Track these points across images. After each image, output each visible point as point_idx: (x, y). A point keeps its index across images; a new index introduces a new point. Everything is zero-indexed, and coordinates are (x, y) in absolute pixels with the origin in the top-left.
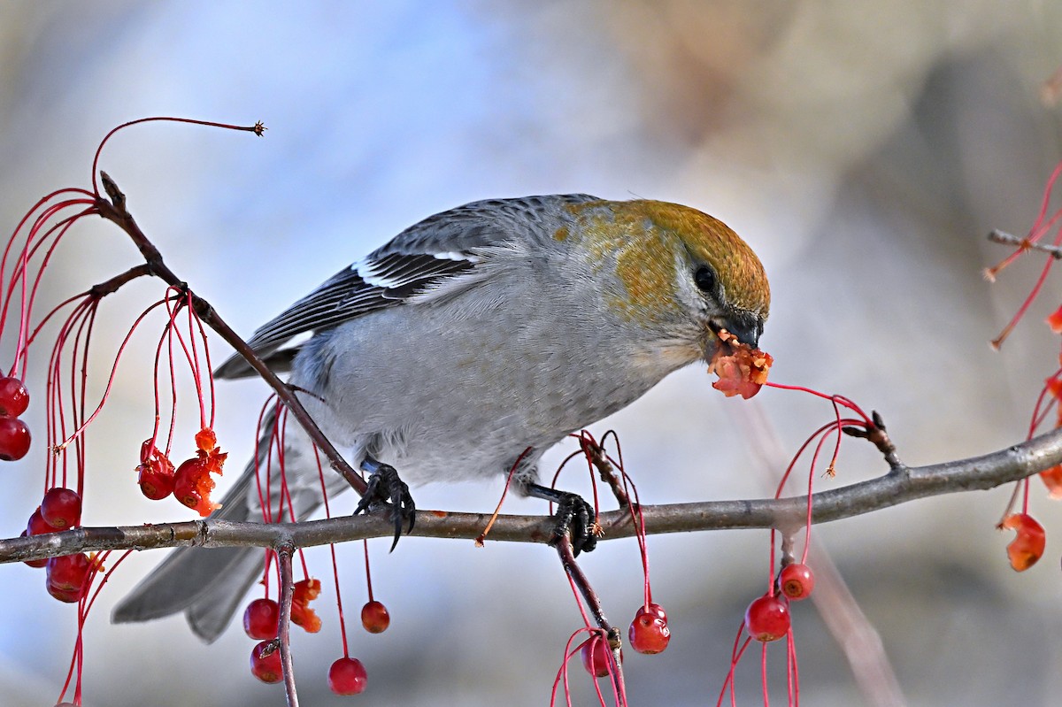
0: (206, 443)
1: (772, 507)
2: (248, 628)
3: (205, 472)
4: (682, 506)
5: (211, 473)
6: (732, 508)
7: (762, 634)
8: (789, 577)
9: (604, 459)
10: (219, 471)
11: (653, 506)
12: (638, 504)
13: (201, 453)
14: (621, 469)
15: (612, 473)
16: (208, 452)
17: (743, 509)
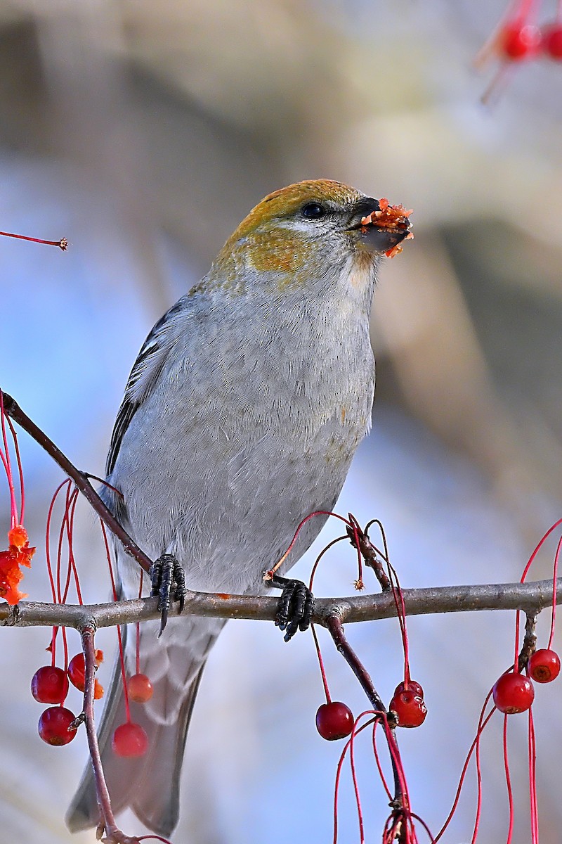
0: (18, 540)
1: (519, 591)
2: (36, 693)
3: (14, 564)
4: (438, 589)
5: (19, 565)
6: (483, 592)
7: (509, 707)
8: (538, 663)
9: (368, 545)
10: (27, 563)
11: (413, 590)
12: (398, 588)
13: (14, 548)
14: (387, 560)
15: (375, 559)
16: (19, 547)
17: (495, 592)
